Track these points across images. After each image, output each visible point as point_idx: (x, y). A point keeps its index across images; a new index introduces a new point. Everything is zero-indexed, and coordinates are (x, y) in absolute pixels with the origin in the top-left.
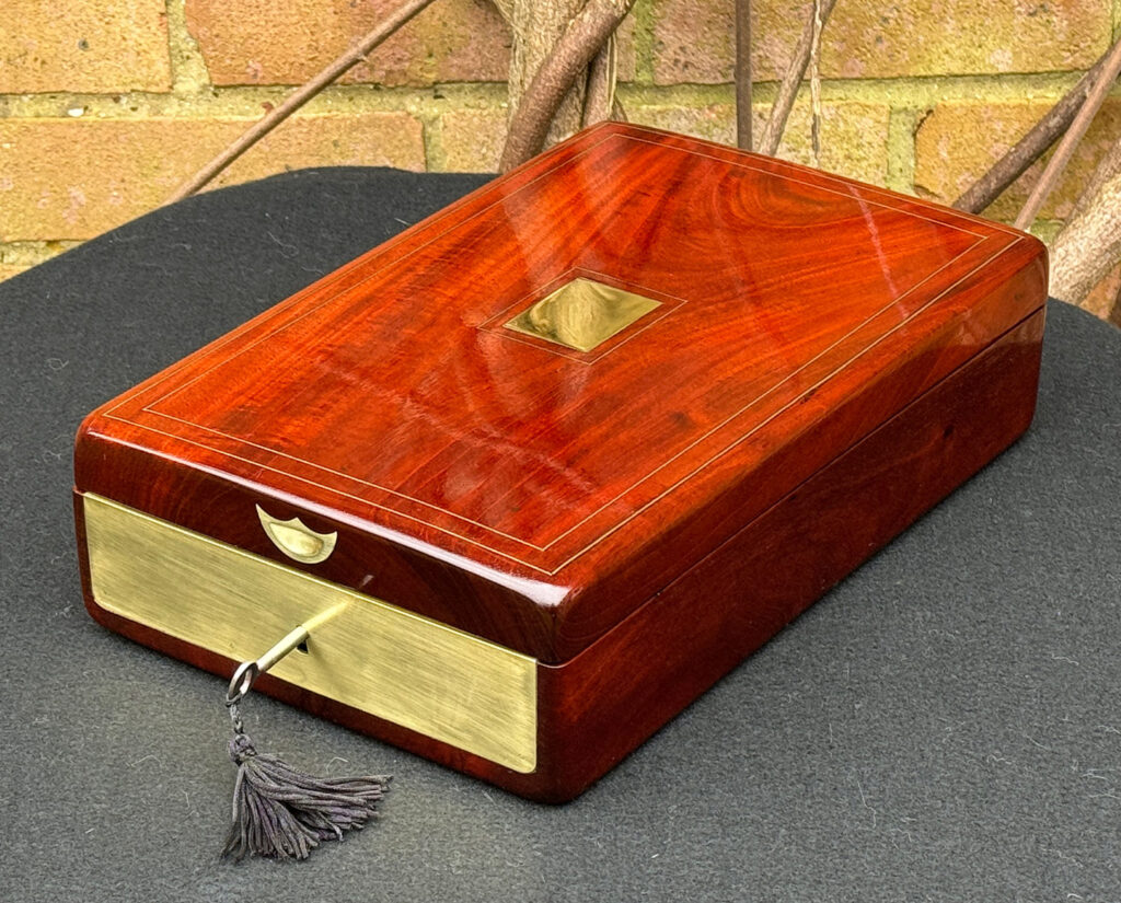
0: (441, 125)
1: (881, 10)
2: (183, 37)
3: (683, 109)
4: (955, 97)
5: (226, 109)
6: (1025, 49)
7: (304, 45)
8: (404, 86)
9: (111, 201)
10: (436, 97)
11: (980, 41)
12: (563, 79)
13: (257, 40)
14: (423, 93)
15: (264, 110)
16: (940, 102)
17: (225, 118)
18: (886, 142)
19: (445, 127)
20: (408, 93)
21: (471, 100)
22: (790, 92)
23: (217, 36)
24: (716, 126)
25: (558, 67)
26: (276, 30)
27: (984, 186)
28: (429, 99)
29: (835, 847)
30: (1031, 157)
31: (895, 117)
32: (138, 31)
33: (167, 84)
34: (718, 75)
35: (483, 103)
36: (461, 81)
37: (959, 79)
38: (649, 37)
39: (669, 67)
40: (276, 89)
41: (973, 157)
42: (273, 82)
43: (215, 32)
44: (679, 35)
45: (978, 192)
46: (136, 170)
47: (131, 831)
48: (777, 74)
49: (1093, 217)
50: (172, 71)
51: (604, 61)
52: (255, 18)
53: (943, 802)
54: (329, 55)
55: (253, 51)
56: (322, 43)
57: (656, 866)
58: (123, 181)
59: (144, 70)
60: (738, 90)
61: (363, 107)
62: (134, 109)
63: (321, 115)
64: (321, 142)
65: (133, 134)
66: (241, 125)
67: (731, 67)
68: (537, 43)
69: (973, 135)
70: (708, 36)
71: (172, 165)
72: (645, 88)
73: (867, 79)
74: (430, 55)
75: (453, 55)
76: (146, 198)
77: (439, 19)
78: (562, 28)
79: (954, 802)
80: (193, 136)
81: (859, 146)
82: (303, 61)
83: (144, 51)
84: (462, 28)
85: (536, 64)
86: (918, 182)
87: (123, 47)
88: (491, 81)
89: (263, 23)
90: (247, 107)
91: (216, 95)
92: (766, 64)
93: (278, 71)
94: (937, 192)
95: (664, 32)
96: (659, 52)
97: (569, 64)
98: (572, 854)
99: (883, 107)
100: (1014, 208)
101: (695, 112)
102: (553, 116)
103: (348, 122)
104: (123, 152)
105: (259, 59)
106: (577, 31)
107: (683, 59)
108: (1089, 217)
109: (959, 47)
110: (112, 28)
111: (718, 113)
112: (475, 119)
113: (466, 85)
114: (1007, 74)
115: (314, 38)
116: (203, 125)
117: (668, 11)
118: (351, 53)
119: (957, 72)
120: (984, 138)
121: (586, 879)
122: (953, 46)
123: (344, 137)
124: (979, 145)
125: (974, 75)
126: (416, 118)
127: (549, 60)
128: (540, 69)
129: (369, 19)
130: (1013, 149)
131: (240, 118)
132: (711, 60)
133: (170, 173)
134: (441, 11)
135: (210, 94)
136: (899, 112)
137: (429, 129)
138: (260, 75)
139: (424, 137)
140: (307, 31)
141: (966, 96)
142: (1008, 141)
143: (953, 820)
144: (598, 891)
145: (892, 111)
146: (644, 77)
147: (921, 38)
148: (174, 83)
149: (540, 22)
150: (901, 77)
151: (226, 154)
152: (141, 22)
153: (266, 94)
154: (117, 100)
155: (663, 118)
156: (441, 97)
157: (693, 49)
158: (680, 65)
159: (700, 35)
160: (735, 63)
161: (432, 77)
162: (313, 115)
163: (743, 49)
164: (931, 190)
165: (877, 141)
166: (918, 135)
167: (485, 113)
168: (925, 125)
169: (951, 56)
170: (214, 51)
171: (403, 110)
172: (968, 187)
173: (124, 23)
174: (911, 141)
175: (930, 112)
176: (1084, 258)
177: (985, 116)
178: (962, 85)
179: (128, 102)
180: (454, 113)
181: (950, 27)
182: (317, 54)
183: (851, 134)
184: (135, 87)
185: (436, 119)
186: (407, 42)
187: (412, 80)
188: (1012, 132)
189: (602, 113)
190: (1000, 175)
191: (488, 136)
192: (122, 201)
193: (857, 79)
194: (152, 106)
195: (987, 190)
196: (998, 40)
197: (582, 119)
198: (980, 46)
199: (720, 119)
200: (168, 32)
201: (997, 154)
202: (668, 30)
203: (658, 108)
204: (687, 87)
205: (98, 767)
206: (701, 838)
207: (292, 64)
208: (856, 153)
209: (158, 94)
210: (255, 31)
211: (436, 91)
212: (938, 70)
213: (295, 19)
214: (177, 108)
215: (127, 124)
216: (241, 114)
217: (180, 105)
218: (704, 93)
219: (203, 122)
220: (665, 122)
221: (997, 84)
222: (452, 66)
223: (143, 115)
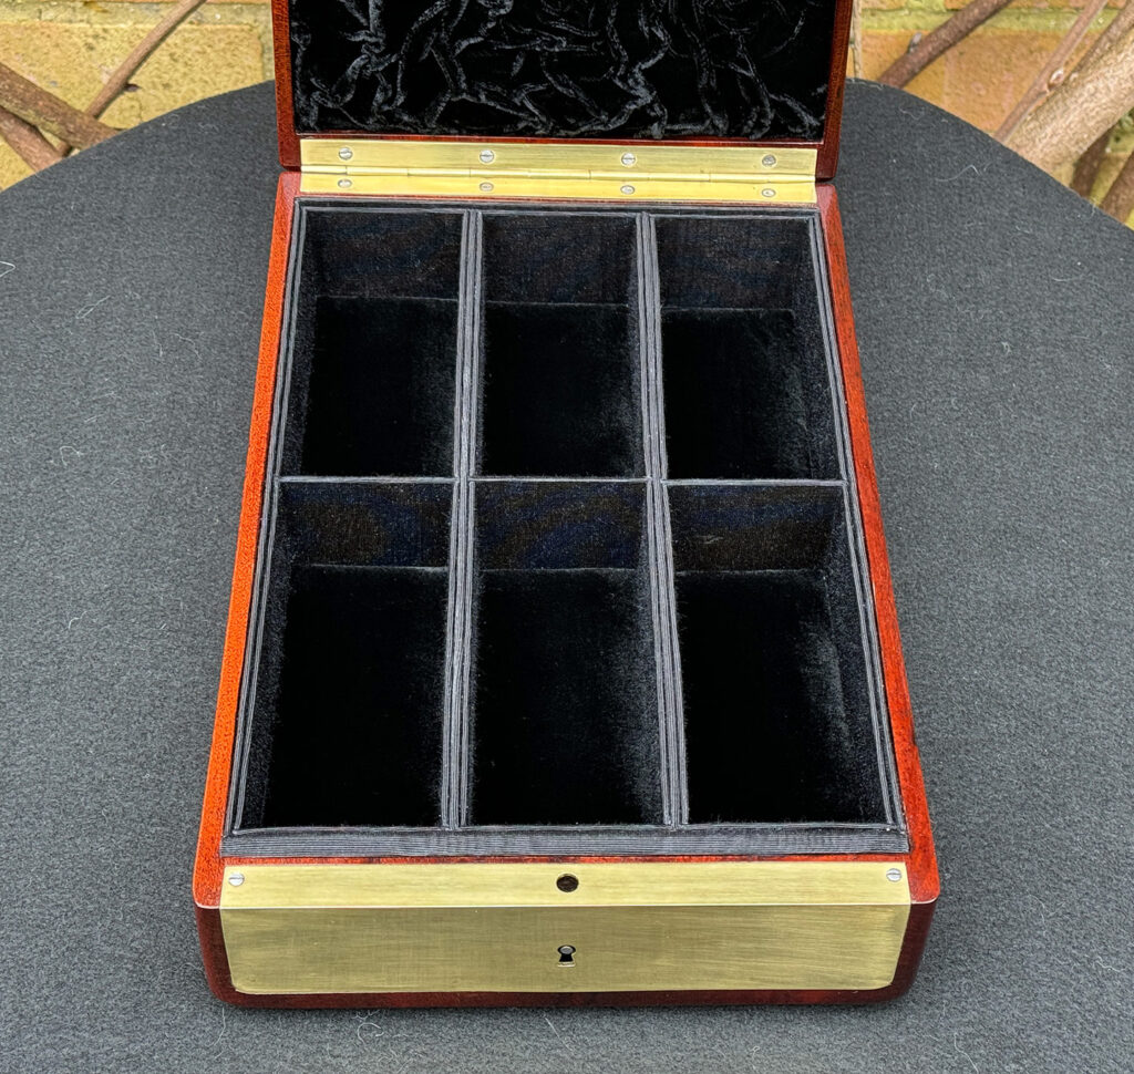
49: (1127, 56)
108: (1123, 55)
176: (1112, 96)
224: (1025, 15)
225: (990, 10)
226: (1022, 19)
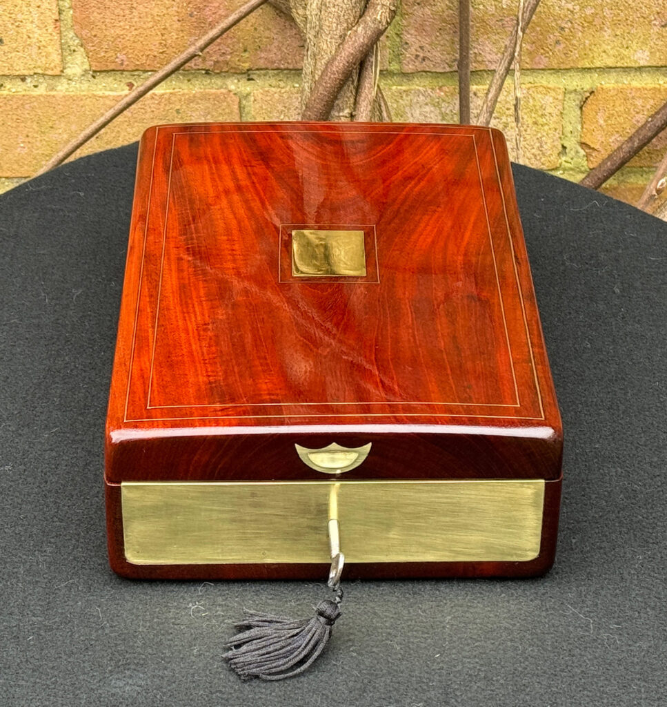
0: (252, 99)
1: (559, 22)
2: (71, 36)
3: (421, 89)
4: (609, 82)
5: (100, 87)
6: (658, 50)
7: (157, 43)
8: (227, 72)
9: (19, 149)
10: (249, 80)
11: (627, 44)
12: (344, 73)
13: (123, 39)
14: (239, 77)
15: (128, 88)
16: (599, 85)
17: (100, 93)
18: (561, 113)
19: (255, 100)
20: (229, 77)
21: (274, 82)
22: (500, 81)
23: (95, 36)
24: (444, 101)
25: (340, 65)
26: (137, 32)
27: (630, 145)
28: (243, 81)
29: (565, 648)
30: (663, 125)
31: (568, 96)
32: (39, 32)
33: (59, 69)
34: (446, 65)
35: (282, 84)
36: (267, 69)
37: (613, 70)
38: (398, 40)
39: (412, 60)
40: (136, 73)
41: (621, 124)
42: (134, 69)
43: (93, 33)
44: (418, 37)
45: (626, 148)
46: (37, 129)
47: (60, 638)
48: (487, 66)
50: (63, 60)
51: (371, 59)
52: (122, 24)
53: (639, 613)
54: (174, 50)
55: (120, 47)
56: (169, 42)
57: (438, 663)
58: (28, 136)
59: (43, 59)
60: (460, 77)
61: (198, 86)
62: (36, 86)
63: (168, 91)
64: (168, 110)
65: (35, 104)
66: (111, 98)
67: (455, 60)
68: (325, 47)
69: (622, 109)
70: (439, 39)
71: (62, 125)
72: (394, 74)
73: (549, 69)
74: (245, 51)
75: (261, 51)
76: (43, 149)
77: (252, 26)
78: (343, 37)
79: (647, 613)
80: (78, 105)
81: (543, 116)
82: (156, 53)
83: (44, 46)
84: (268, 32)
85: (323, 62)
86: (583, 140)
87: (28, 43)
88: (287, 69)
89: (128, 27)
90: (116, 86)
91: (94, 77)
92: (479, 59)
93: (138, 61)
94: (596, 148)
95: (409, 36)
96: (406, 50)
97: (348, 62)
98: (378, 654)
99: (560, 89)
100: (649, 159)
101: (429, 91)
102: (336, 98)
103: (187, 97)
104: (28, 116)
105: (124, 52)
106: (353, 39)
107: (422, 55)
109: (612, 48)
110: (20, 30)
111: (445, 92)
112: (276, 95)
113: (270, 72)
114: (645, 67)
115: (163, 38)
116: (84, 98)
117: (412, 21)
118: (191, 50)
119: (611, 65)
120: (629, 110)
121: (389, 673)
122: (609, 47)
123: (184, 107)
124: (625, 116)
125: (623, 68)
126: (235, 94)
127: (334, 59)
128: (326, 65)
129: (203, 25)
130: (650, 119)
131: (111, 93)
132: (441, 54)
133: (60, 131)
134: (254, 21)
135: (90, 76)
136: (571, 92)
137: (244, 102)
138: (126, 63)
139: (240, 107)
140: (159, 33)
141: (617, 82)
142: (645, 113)
143: (647, 627)
144: (399, 683)
145: (566, 92)
146: (394, 67)
147: (587, 42)
148: (64, 68)
149: (327, 32)
150: (572, 68)
151: (102, 120)
152: (41, 26)
153: (129, 76)
154: (23, 79)
155: (407, 95)
156: (252, 79)
157: (429, 47)
158: (420, 59)
159: (433, 38)
160: (458, 58)
161: (247, 66)
162: (163, 92)
163: (464, 48)
164: (592, 146)
165: (555, 112)
166: (583, 108)
167: (283, 91)
168: (589, 101)
169: (608, 54)
170: (93, 46)
171: (226, 88)
172: (618, 144)
173: (29, 26)
174: (579, 112)
175: (592, 92)
177: (630, 96)
178: (614, 74)
179: (31, 82)
180: (261, 91)
181: (607, 34)
182: (166, 49)
183: (537, 108)
184: (36, 71)
185: (248, 94)
186: (229, 41)
187: (232, 68)
188: (649, 107)
189: (369, 96)
190: (641, 137)
191: (285, 107)
192: (26, 150)
193: (543, 69)
194: (48, 84)
195: (632, 148)
196: (640, 44)
197: (355, 100)
198: (627, 48)
199: (447, 96)
200: (60, 33)
201: (638, 122)
202: (411, 35)
203: (404, 88)
204: (424, 74)
205: (34, 588)
206: (469, 641)
207: (148, 55)
208: (541, 121)
209: (53, 76)
210: (122, 33)
211: (249, 75)
212: (598, 64)
213: (150, 25)
214: (67, 86)
215: (31, 97)
216: (111, 90)
217: (68, 84)
218: (436, 78)
219: (85, 96)
220: (409, 98)
221: (638, 73)
222: (260, 58)
223: (42, 90)
224: (647, 173)
225: (619, 162)
226: (644, 176)
